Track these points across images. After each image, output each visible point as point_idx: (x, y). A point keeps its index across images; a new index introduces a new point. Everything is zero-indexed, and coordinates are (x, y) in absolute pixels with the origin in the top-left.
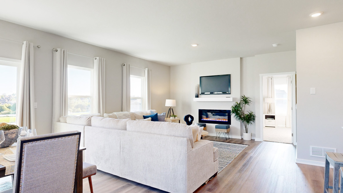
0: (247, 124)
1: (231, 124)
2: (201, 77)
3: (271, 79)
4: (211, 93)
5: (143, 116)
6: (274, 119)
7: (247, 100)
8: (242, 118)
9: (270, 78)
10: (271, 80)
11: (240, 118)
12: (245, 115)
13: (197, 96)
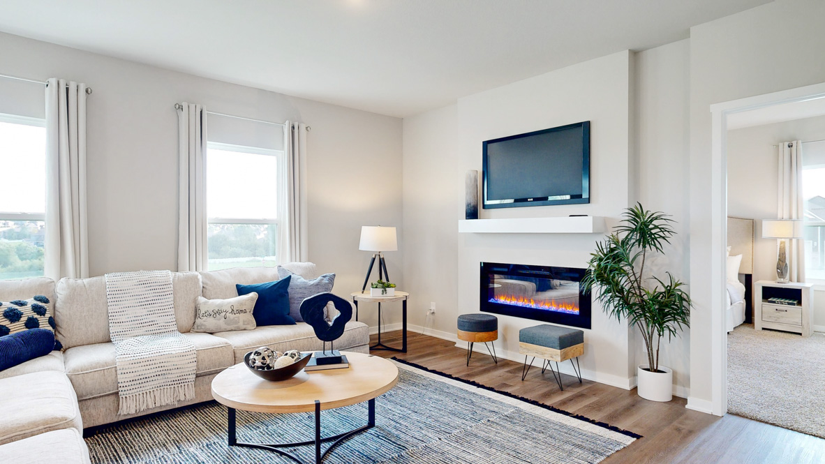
0: (656, 332)
1: (589, 327)
2: (486, 144)
3: (790, 146)
4: (516, 201)
5: (237, 286)
6: (800, 303)
7: (651, 226)
8: (635, 304)
9: (786, 144)
10: (787, 149)
11: (626, 303)
12: (647, 293)
13: (472, 214)
